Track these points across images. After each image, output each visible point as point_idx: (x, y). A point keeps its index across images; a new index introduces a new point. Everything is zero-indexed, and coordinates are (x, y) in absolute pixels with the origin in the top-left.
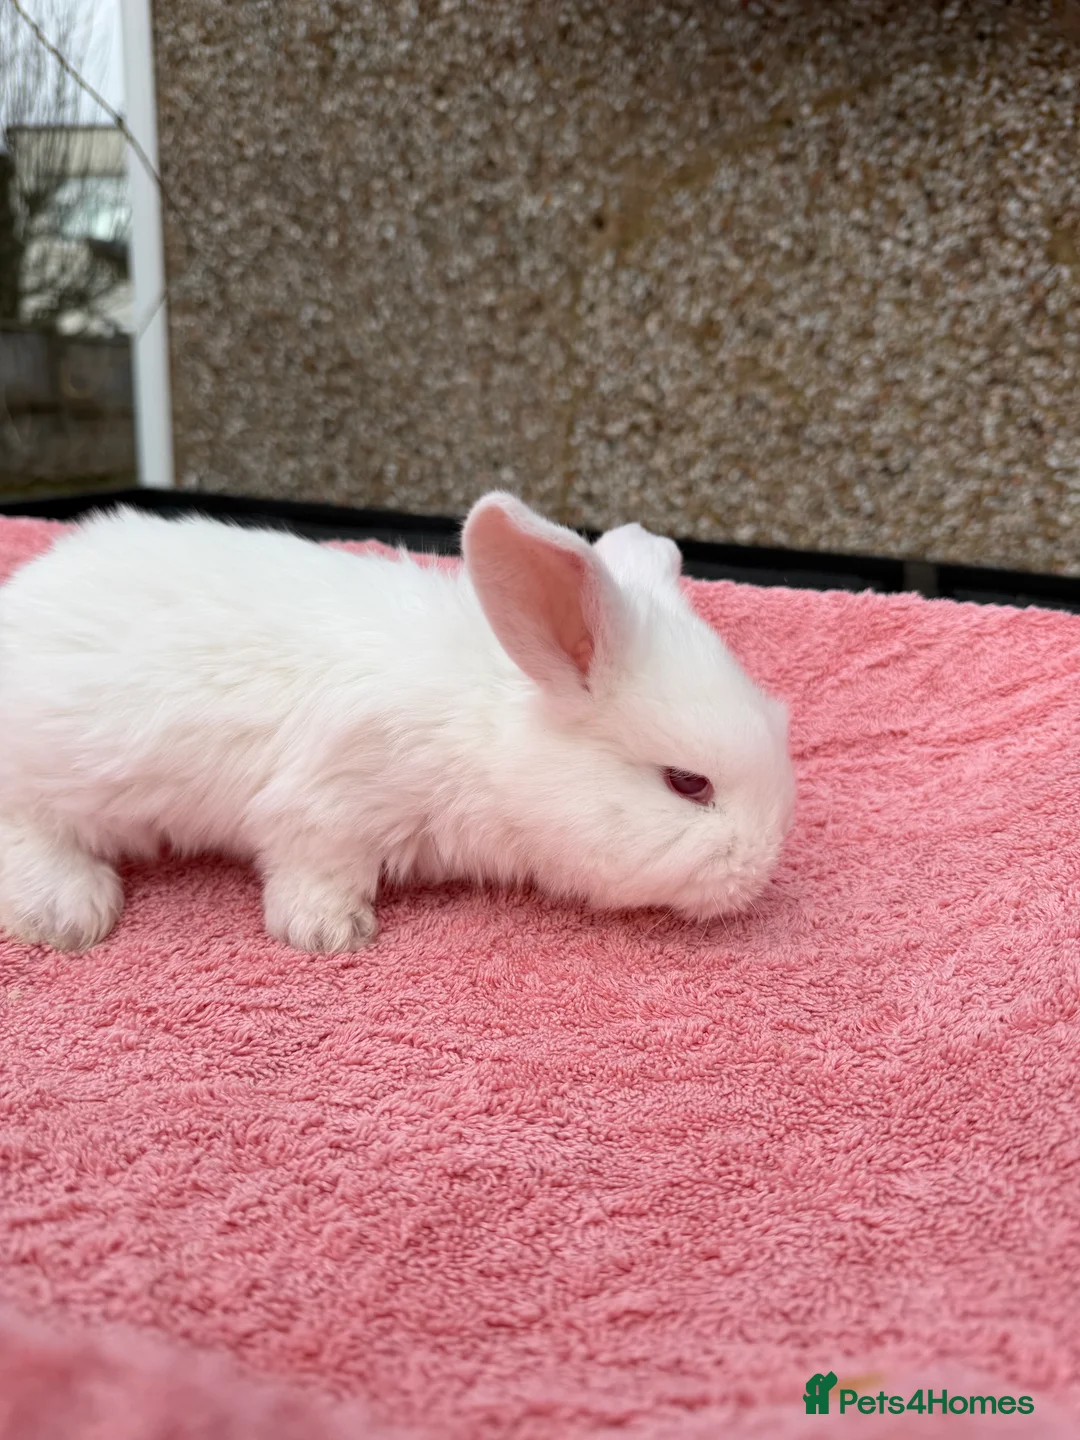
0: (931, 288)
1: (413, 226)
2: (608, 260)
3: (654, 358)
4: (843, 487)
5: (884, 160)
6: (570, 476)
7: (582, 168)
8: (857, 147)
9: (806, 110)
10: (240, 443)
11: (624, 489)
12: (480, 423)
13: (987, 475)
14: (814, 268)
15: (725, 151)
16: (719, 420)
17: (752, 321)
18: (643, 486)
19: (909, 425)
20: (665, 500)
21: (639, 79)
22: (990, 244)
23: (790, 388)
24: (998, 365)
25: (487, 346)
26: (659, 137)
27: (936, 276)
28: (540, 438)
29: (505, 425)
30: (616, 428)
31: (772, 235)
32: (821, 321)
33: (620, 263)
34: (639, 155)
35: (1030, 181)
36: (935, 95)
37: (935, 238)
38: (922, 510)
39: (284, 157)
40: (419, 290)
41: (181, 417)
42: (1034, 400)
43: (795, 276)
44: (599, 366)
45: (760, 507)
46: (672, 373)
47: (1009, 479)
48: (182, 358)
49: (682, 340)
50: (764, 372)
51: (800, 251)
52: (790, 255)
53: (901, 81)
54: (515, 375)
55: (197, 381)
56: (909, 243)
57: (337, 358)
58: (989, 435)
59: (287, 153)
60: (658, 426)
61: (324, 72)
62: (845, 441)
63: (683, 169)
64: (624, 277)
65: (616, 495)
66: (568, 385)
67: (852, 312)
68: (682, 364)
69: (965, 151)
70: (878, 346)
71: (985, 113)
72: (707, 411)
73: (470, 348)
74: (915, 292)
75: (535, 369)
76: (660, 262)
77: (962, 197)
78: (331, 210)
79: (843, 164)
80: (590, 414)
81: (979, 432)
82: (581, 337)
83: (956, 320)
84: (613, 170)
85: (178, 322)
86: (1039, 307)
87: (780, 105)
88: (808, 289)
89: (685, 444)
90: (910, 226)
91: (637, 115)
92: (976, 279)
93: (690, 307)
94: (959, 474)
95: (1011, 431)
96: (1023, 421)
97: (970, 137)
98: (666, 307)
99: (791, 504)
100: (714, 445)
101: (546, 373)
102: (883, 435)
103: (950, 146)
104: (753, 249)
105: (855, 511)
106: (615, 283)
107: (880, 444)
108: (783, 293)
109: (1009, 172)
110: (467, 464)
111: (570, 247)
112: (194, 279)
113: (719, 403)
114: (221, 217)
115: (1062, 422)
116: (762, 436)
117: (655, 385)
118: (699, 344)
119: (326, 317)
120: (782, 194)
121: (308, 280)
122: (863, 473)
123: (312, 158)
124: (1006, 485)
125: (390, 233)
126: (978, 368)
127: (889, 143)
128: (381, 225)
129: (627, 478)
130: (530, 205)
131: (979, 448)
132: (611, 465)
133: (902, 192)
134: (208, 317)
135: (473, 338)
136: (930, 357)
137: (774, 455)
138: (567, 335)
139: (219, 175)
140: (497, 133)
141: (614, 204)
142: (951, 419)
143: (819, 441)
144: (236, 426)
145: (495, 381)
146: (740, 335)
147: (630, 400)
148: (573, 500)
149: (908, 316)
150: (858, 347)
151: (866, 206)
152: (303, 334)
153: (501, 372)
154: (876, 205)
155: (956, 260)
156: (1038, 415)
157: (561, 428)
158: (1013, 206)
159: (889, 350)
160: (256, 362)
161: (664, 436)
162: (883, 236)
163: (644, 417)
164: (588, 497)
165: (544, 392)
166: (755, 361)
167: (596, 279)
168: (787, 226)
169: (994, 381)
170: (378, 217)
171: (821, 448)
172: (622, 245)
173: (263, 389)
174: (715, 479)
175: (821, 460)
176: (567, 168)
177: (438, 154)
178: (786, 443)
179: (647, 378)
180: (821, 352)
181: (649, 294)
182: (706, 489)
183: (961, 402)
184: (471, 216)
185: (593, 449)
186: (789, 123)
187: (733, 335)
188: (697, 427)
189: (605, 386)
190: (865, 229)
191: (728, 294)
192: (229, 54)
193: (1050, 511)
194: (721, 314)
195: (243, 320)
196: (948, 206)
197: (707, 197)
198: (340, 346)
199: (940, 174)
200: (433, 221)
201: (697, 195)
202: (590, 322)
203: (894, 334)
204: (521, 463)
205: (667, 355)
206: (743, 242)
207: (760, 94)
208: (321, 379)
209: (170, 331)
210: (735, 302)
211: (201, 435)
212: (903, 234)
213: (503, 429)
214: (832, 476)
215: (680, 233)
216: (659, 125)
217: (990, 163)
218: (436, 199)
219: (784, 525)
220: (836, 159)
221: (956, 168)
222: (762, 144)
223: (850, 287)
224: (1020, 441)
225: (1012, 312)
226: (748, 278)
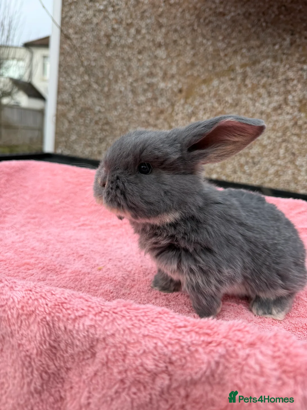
0: (268, 116)
1: (129, 87)
2: (182, 101)
4: (242, 166)
5: (257, 83)
7: (177, 77)
8: (250, 78)
9: (238, 68)
10: (75, 142)
13: (280, 165)
14: (238, 108)
15: (216, 76)
19: (260, 151)
21: (194, 55)
22: (284, 106)
24: (284, 138)
25: (147, 122)
26: (198, 71)
27: (269, 113)
31: (227, 99)
33: (186, 102)
34: (192, 75)
35: (295, 91)
36: (271, 67)
37: (270, 103)
38: (263, 173)
39: (95, 67)
40: (129, 105)
41: (58, 134)
42: (293, 147)
43: (232, 110)
45: (219, 170)
47: (286, 167)
48: (60, 117)
51: (234, 104)
52: (231, 104)
53: (263, 63)
55: (63, 124)
56: (263, 104)
57: (105, 121)
58: (281, 155)
59: (95, 65)
61: (108, 45)
63: (204, 79)
64: (186, 106)
69: (279, 82)
71: (284, 73)
73: (143, 122)
76: (197, 103)
77: (277, 93)
78: (106, 81)
79: (247, 82)
81: (279, 153)
82: (173, 121)
83: (275, 125)
84: (185, 78)
85: (60, 107)
86: (296, 123)
87: (231, 66)
90: (263, 100)
91: (193, 64)
92: (281, 114)
93: (203, 116)
94: (273, 165)
95: (287, 155)
96: (290, 152)
97: (280, 79)
98: (197, 115)
99: (227, 170)
103: (275, 80)
104: (222, 102)
105: (244, 172)
106: (184, 108)
107: (252, 155)
109: (290, 89)
111: (172, 97)
112: (65, 96)
114: (75, 80)
115: (300, 153)
119: (103, 110)
120: (230, 89)
121: (98, 99)
122: (247, 163)
123: (102, 67)
124: (285, 168)
125: (123, 89)
126: (279, 137)
127: (259, 78)
128: (120, 86)
130: (162, 85)
131: (278, 158)
133: (262, 91)
134: (68, 107)
138: (169, 120)
139: (75, 69)
140: (154, 65)
141: (185, 87)
142: (271, 150)
144: (73, 137)
151: (252, 93)
152: (95, 114)
154: (255, 94)
155: (275, 109)
156: (294, 151)
158: (290, 97)
160: (81, 121)
162: (256, 101)
167: (179, 107)
168: (231, 97)
169: (284, 141)
170: (119, 85)
172: (187, 98)
173: (83, 128)
176: (173, 76)
177: (138, 70)
181: (193, 112)
183: (274, 146)
184: (146, 87)
186: (233, 71)
190: (251, 99)
192: (81, 38)
193: (296, 176)
195: (78, 109)
196: (273, 96)
197: (210, 88)
198: (106, 118)
199: (272, 88)
200: (135, 87)
201: (207, 87)
202: (176, 118)
206: (219, 100)
207: (226, 63)
208: (100, 127)
209: (57, 110)
211: (63, 139)
212: (261, 101)
214: (239, 163)
215: (202, 96)
217: (285, 86)
218: (136, 81)
219: (226, 175)
220: (245, 81)
221: (276, 86)
222: (226, 75)
224: (289, 157)
225: (289, 124)
226: (220, 109)
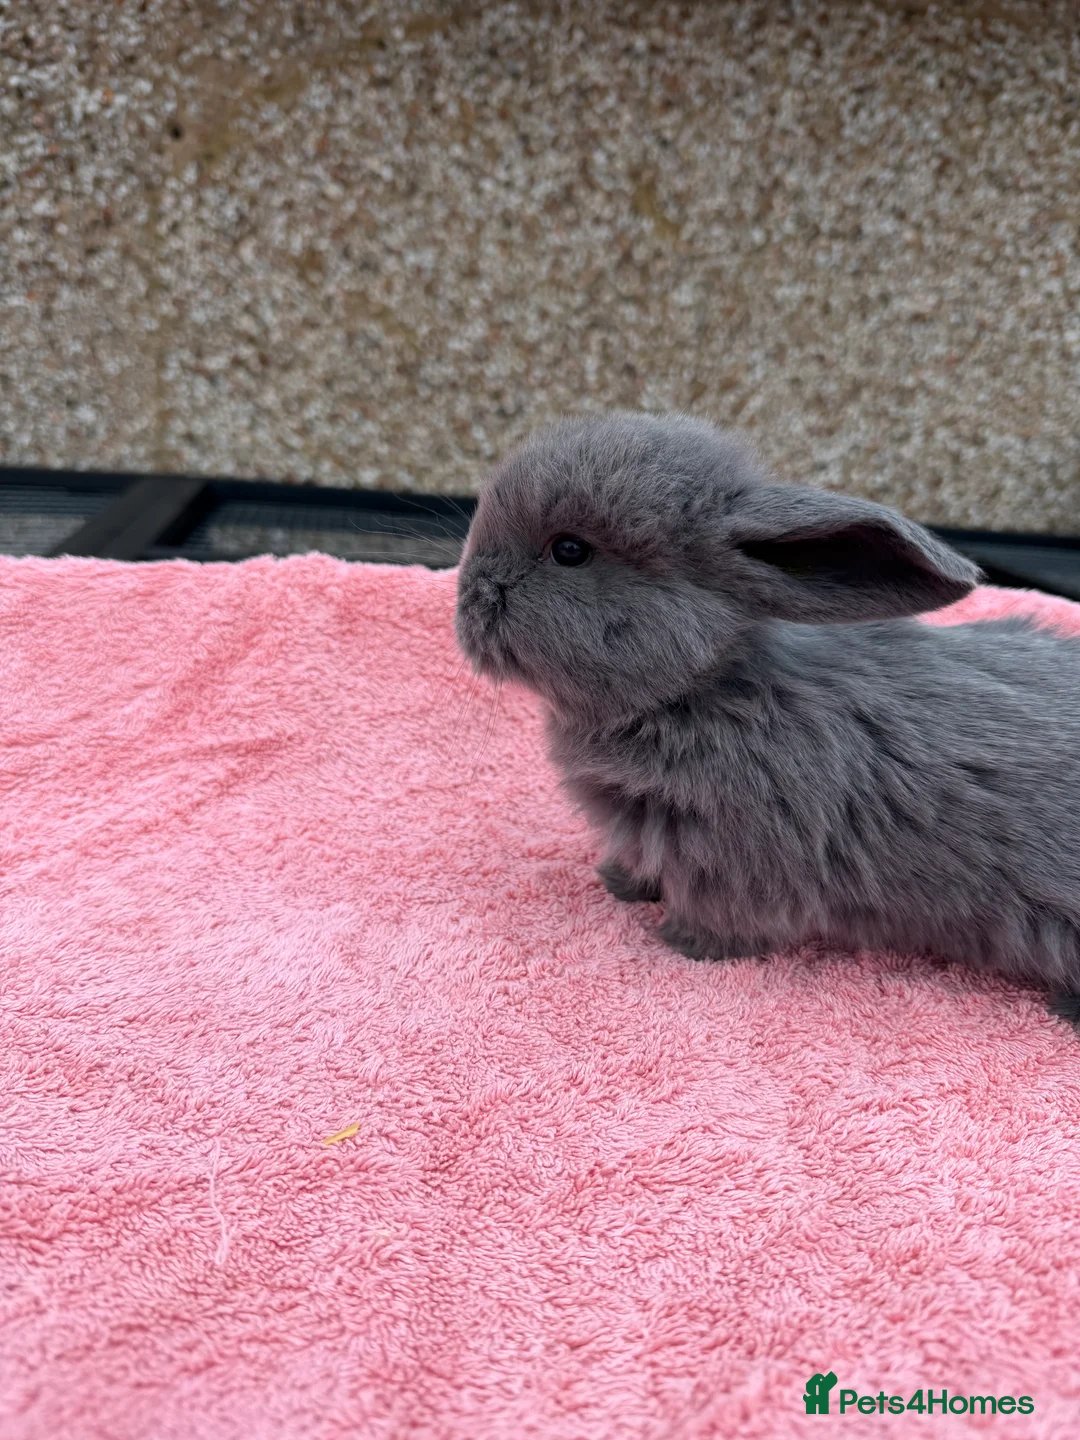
0: (531, 231)
2: (190, 175)
3: (252, 288)
4: (462, 429)
5: (477, 98)
6: (165, 416)
8: (452, 80)
9: (398, 33)
11: (231, 429)
12: (44, 354)
14: (418, 202)
15: (316, 66)
16: (331, 356)
17: (356, 253)
18: (253, 427)
19: (520, 368)
20: (280, 440)
22: (581, 193)
23: (402, 326)
24: (594, 311)
25: (45, 264)
27: (535, 219)
28: (124, 372)
29: (76, 356)
30: (216, 363)
31: (373, 164)
32: (428, 257)
33: (203, 180)
34: (216, 56)
35: (614, 134)
36: (524, 39)
37: (532, 181)
42: (627, 345)
43: (398, 209)
44: (188, 294)
45: (383, 449)
46: (274, 304)
49: (282, 271)
50: (373, 309)
51: (402, 184)
52: (392, 186)
53: (491, 18)
54: (87, 299)
56: (508, 185)
58: (592, 378)
60: (264, 361)
62: (462, 382)
63: (268, 78)
64: (211, 195)
65: (223, 437)
66: (153, 314)
67: (458, 250)
68: (285, 296)
69: (554, 98)
70: (485, 286)
71: (570, 62)
72: (318, 347)
73: (23, 267)
74: (516, 234)
75: (111, 294)
76: (253, 182)
77: (555, 143)
79: (440, 96)
80: (181, 346)
81: (583, 374)
82: (165, 260)
83: (557, 265)
84: (186, 71)
86: (627, 257)
87: (370, 23)
88: (414, 223)
89: (296, 381)
90: (508, 168)
92: (574, 224)
93: (288, 234)
95: (610, 376)
96: (619, 365)
97: (558, 84)
98: (265, 232)
99: (414, 447)
100: (328, 383)
101: (125, 298)
102: (498, 377)
103: (540, 91)
104: (353, 177)
105: (476, 453)
106: (200, 202)
107: (492, 386)
108: (388, 227)
109: (595, 125)
110: (33, 403)
111: (141, 155)
113: (329, 339)
115: (652, 366)
116: (377, 376)
117: (255, 316)
118: (302, 276)
120: (380, 121)
122: (480, 414)
126: (578, 312)
127: (483, 80)
129: (234, 416)
130: (86, 101)
131: (582, 390)
132: (213, 403)
133: (497, 131)
135: (26, 254)
136: (536, 299)
137: (392, 394)
138: (146, 256)
141: (193, 109)
142: (556, 362)
143: (436, 381)
145: (57, 305)
146: (346, 268)
147: (229, 333)
148: (172, 442)
149: (511, 257)
150: (465, 286)
151: (465, 142)
153: (66, 296)
154: (475, 143)
155: (552, 205)
156: (631, 358)
157: (150, 362)
158: (599, 158)
159: (496, 291)
161: (273, 373)
162: (483, 174)
163: (246, 352)
164: (190, 438)
165: (124, 321)
166: (363, 296)
167: (178, 196)
168: (386, 156)
169: (594, 324)
171: (438, 389)
172: (205, 160)
174: (333, 418)
175: (441, 401)
176: (129, 61)
178: (402, 382)
179: (248, 309)
180: (430, 290)
181: (242, 219)
182: (325, 430)
183: (565, 346)
184: (7, 104)
185: (191, 386)
186: (381, 45)
187: (338, 267)
188: (307, 364)
189: (199, 316)
190: (465, 166)
191: (329, 223)
194: (324, 244)
196: (541, 152)
197: (299, 115)
199: (533, 119)
201: (288, 111)
202: (174, 243)
203: (500, 277)
204: (104, 401)
205: (268, 285)
206: (341, 167)
210: (338, 233)
212: (502, 175)
213: (75, 362)
214: (452, 419)
215: (271, 152)
216: (237, 26)
219: (410, 468)
220: (432, 90)
221: (549, 114)
222: (356, 63)
223: (456, 226)
224: (617, 384)
225: (604, 260)
226: (350, 207)
